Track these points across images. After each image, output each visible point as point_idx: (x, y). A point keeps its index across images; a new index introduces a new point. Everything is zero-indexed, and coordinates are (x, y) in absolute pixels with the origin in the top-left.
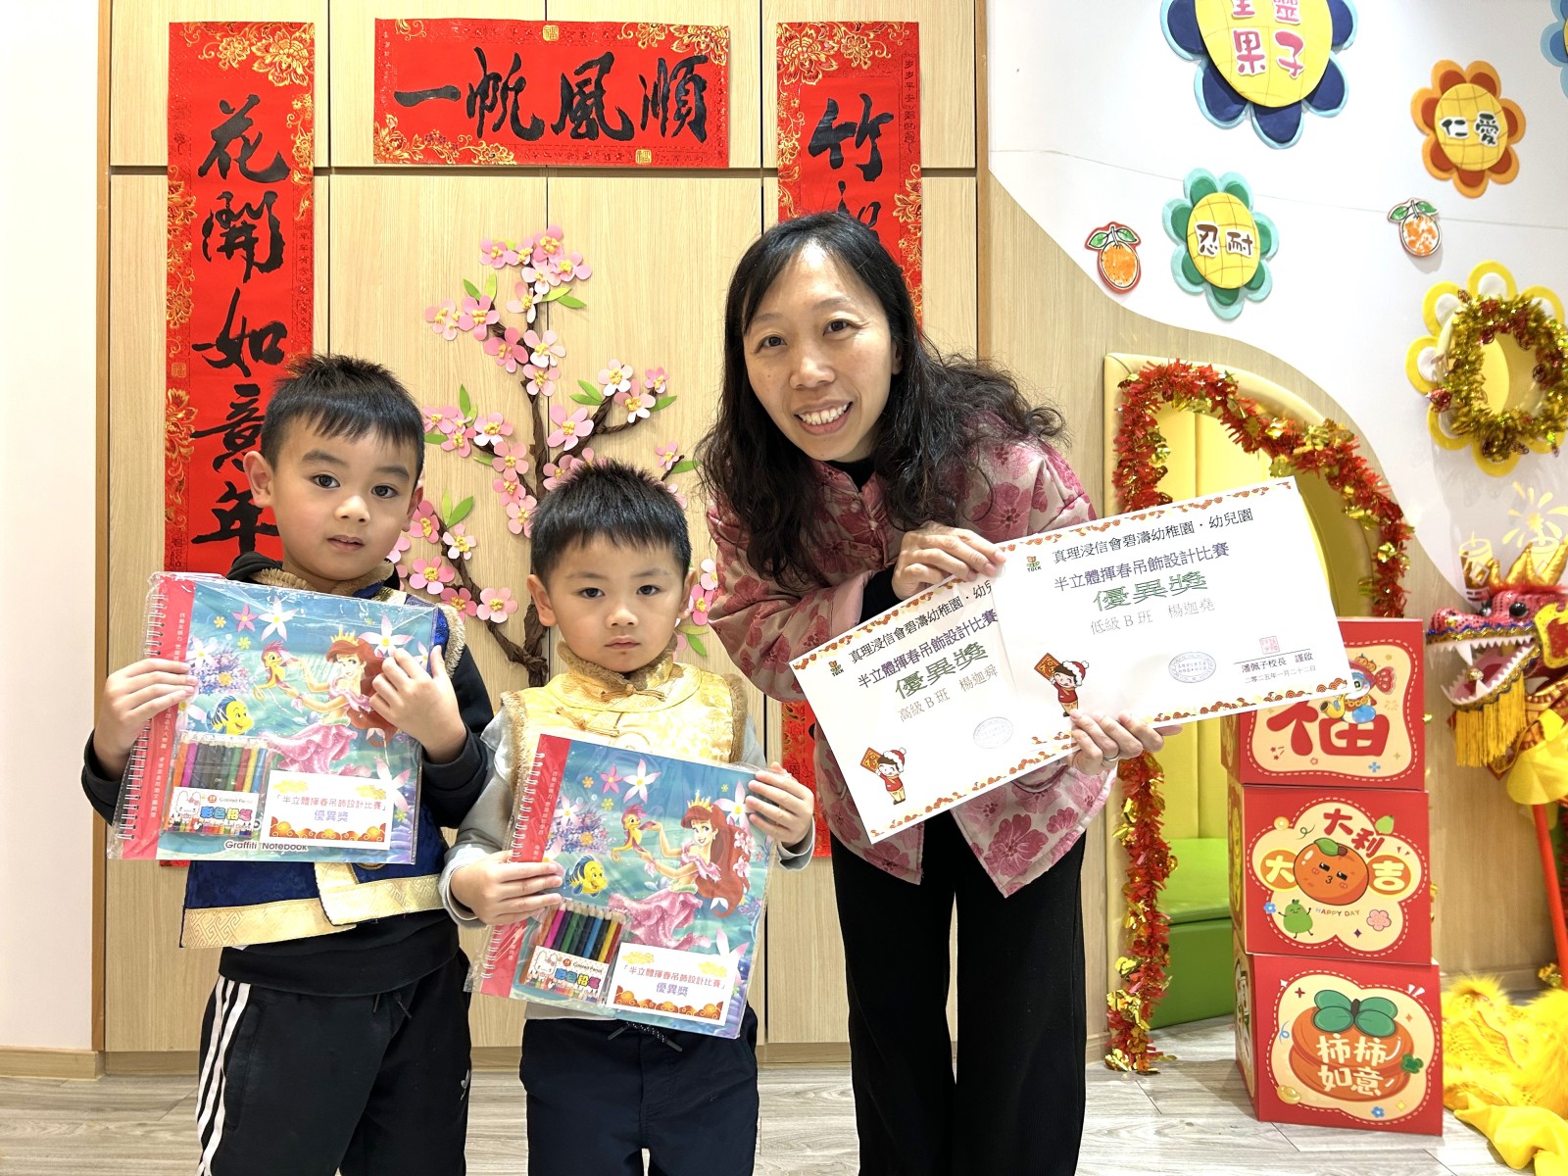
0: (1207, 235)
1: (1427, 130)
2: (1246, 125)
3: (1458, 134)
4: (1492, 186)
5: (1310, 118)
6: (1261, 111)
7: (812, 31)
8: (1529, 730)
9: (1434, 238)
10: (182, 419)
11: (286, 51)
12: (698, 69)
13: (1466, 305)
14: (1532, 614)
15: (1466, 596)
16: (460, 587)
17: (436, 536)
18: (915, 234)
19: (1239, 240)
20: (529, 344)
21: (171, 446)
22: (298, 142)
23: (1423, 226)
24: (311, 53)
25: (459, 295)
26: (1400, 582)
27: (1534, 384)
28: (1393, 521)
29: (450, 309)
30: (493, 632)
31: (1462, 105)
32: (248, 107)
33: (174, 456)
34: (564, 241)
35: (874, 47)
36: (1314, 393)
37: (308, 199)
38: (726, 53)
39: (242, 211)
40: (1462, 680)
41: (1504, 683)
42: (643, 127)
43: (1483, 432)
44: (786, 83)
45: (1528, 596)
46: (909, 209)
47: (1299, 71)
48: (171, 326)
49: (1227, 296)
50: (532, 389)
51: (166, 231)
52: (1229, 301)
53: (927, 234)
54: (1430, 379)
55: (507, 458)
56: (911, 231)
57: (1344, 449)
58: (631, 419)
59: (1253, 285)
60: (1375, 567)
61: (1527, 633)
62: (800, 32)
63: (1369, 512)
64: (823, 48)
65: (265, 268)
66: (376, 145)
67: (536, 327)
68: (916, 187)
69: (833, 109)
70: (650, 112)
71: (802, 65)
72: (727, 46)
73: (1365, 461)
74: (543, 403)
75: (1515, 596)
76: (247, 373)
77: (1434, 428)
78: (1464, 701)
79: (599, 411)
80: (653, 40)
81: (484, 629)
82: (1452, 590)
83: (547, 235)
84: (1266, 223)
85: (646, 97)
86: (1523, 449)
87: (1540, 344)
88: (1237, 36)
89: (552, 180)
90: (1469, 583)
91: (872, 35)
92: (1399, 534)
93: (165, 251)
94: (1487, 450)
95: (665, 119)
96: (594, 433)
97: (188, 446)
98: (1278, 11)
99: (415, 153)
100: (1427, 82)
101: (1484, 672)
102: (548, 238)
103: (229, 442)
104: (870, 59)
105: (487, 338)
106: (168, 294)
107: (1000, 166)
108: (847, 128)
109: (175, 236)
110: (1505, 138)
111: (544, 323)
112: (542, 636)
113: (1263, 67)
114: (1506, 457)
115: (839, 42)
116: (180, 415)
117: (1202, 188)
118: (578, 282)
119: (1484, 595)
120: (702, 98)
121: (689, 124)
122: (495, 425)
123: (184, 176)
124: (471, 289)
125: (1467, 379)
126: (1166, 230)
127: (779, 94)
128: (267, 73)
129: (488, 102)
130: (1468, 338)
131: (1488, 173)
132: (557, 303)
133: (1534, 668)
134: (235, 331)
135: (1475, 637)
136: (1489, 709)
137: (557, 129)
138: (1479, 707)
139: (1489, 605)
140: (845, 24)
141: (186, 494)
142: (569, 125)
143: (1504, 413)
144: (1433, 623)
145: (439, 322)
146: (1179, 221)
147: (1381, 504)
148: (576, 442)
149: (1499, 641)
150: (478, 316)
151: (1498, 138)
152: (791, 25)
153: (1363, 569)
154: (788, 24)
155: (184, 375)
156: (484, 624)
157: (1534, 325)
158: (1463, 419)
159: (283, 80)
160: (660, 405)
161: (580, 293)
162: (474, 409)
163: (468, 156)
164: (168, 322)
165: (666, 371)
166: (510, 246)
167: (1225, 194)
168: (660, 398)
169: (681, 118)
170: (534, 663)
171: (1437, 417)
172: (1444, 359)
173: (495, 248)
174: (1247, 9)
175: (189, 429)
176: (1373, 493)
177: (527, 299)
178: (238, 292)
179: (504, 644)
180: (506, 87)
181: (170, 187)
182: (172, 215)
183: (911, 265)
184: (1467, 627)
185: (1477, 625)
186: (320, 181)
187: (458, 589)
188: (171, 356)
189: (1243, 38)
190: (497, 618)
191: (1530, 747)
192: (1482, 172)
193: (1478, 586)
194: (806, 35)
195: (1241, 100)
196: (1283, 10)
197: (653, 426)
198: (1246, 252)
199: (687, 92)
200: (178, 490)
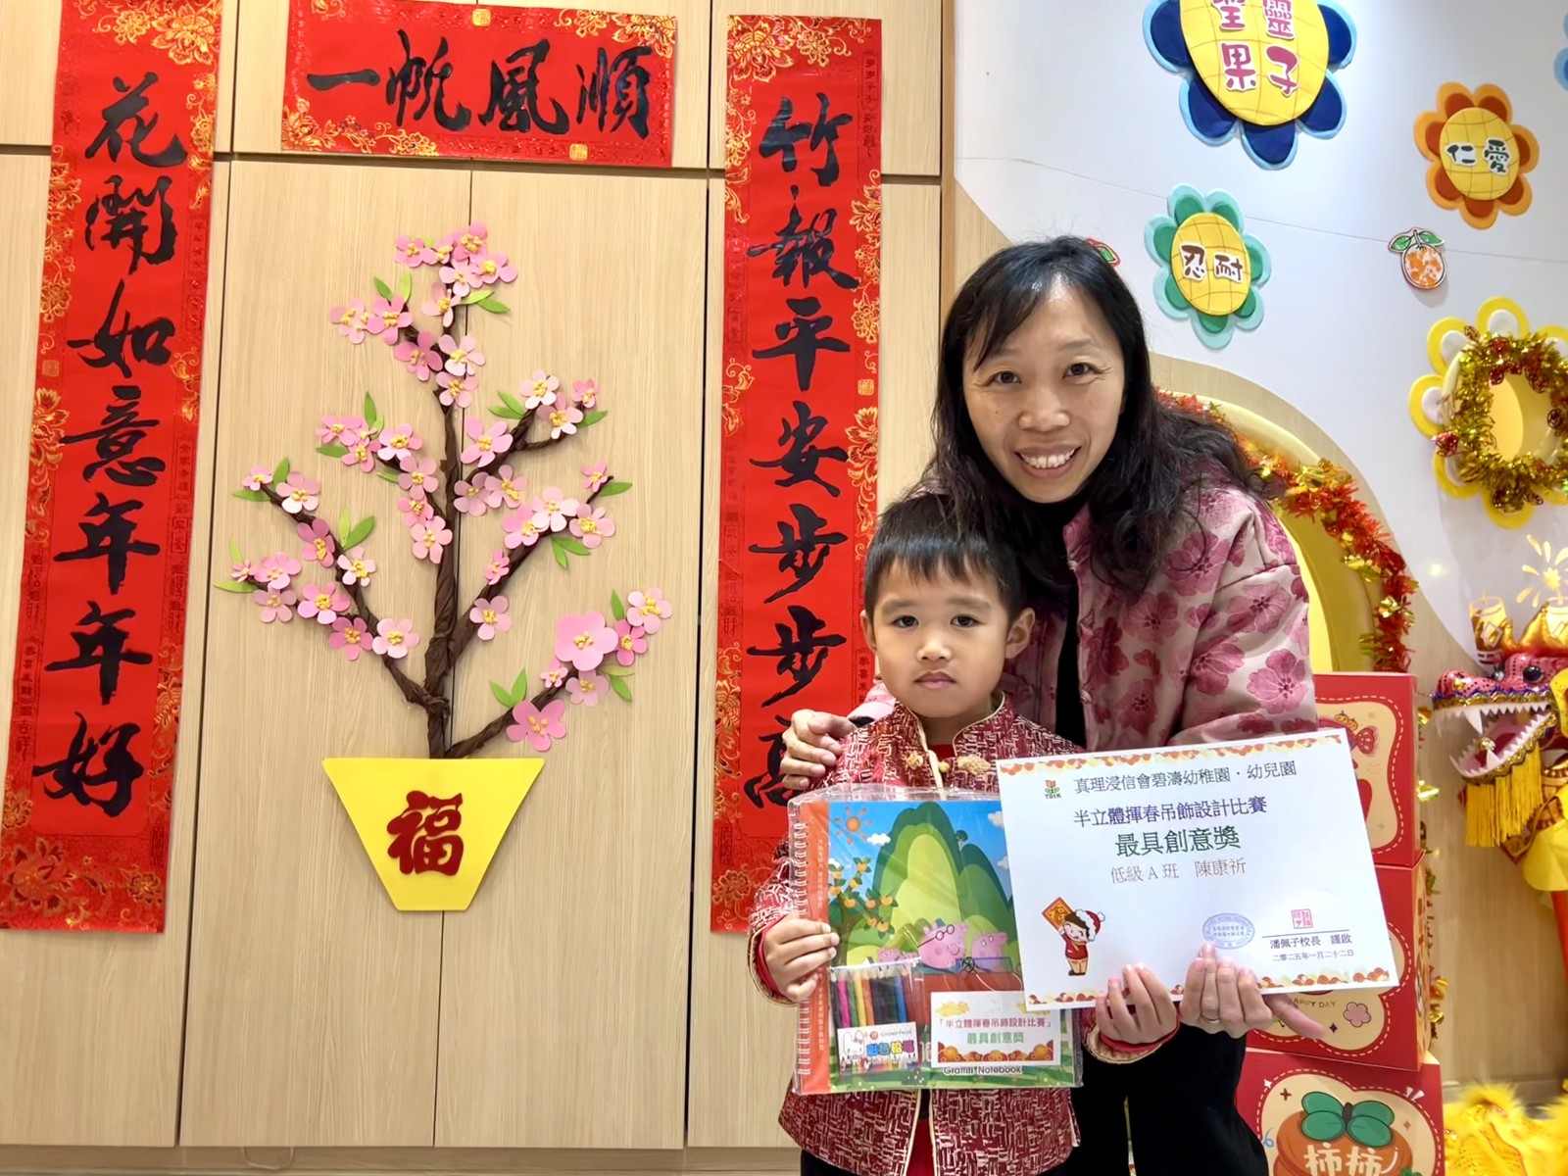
0: (1192, 257)
1: (1432, 156)
2: (1235, 145)
3: (1464, 161)
4: (1502, 217)
5: (1304, 139)
6: (1251, 129)
7: (766, 25)
8: (1547, 807)
9: (1438, 270)
10: (51, 422)
11: (190, 27)
12: (642, 61)
13: (1473, 343)
14: (1547, 678)
15: (1477, 659)
16: (356, 616)
17: (330, 559)
18: (873, 244)
19: (1228, 264)
20: (443, 349)
21: (37, 451)
22: (198, 125)
23: (1427, 257)
24: (218, 29)
25: (369, 295)
26: (1404, 640)
27: (1549, 430)
28: (1395, 573)
29: (359, 309)
30: (390, 669)
31: (1467, 129)
32: (143, 86)
33: (40, 463)
34: (488, 240)
35: (833, 44)
36: (1310, 431)
37: (206, 186)
38: (672, 45)
39: (132, 196)
40: (1472, 750)
41: (1518, 754)
42: (579, 120)
43: (1493, 480)
44: (736, 78)
45: (1543, 659)
46: (868, 217)
47: (1292, 89)
48: (45, 320)
49: (1214, 323)
50: (446, 399)
51: (45, 216)
52: (1216, 329)
53: (887, 245)
54: (1435, 419)
55: (414, 474)
56: (868, 241)
57: (1341, 492)
58: (555, 435)
59: (1243, 313)
60: (1377, 622)
61: (1543, 699)
62: (753, 25)
63: (1369, 562)
64: (778, 42)
65: (152, 259)
66: (285, 132)
67: (453, 330)
68: (875, 195)
69: (787, 108)
70: (587, 105)
71: (754, 59)
72: (674, 38)
73: (1363, 505)
74: (457, 416)
75: (1529, 658)
76: (127, 373)
77: (1440, 474)
78: (1473, 774)
79: (520, 425)
80: (593, 28)
81: (380, 664)
82: (1462, 652)
83: (470, 232)
84: (1257, 247)
85: (583, 88)
86: (1537, 500)
87: (1555, 386)
88: (1225, 49)
89: (476, 173)
90: (1480, 644)
91: (831, 31)
92: (1402, 586)
93: (42, 239)
94: (1498, 497)
95: (604, 113)
96: (513, 449)
97: (55, 453)
98: (1271, 25)
99: (327, 140)
100: (1433, 105)
101: (1496, 742)
102: (470, 236)
103: (101, 449)
104: (828, 56)
105: (398, 342)
106: (43, 284)
107: (968, 175)
108: (802, 129)
109: (55, 222)
110: (1515, 168)
111: (462, 329)
112: (445, 674)
113: (1253, 83)
114: (1519, 507)
115: (795, 38)
116: (50, 418)
117: (1187, 206)
118: (502, 286)
119: (1496, 657)
120: (643, 91)
121: (629, 118)
122: (402, 438)
123: (69, 157)
124: (382, 289)
125: (1475, 421)
126: (1148, 249)
127: (729, 89)
128: (168, 50)
129: (410, 89)
130: (1476, 378)
131: (1497, 203)
132: (477, 306)
133: (1551, 739)
134: (116, 327)
135: (1486, 701)
136: (1502, 783)
137: (483, 119)
138: (1490, 780)
139: (1502, 668)
140: (802, 18)
141: (51, 508)
142: (498, 116)
143: (1515, 460)
144: (1439, 687)
145: (346, 323)
146: (1163, 241)
147: (1382, 554)
148: (492, 457)
149: (1512, 707)
150: (389, 318)
151: (1509, 166)
152: (744, 17)
153: (1364, 625)
154: (742, 17)
155: (56, 374)
156: (381, 659)
157: (1548, 365)
158: (1472, 465)
159: (185, 57)
160: (588, 421)
161: (504, 296)
162: (380, 418)
163: (385, 145)
164: (42, 315)
165: (596, 384)
166: (429, 244)
167: (1212, 215)
168: (588, 413)
169: (620, 111)
170: (434, 704)
171: (1443, 462)
172: (1451, 399)
173: (411, 245)
174: (1237, 21)
175: (58, 433)
176: (1374, 542)
177: (444, 301)
178: (121, 285)
179: (402, 681)
180: (430, 74)
181: (52, 169)
182: (53, 200)
183: (868, 278)
184: (1476, 691)
185: (1487, 689)
186: (220, 167)
187: (352, 618)
188: (43, 352)
189: (1232, 52)
190: (395, 653)
191: (1547, 826)
192: (1491, 202)
193: (1491, 649)
194: (760, 29)
195: (1229, 117)
196: (1276, 25)
197: (580, 443)
198: (1235, 277)
199: (628, 84)
200: (42, 500)
